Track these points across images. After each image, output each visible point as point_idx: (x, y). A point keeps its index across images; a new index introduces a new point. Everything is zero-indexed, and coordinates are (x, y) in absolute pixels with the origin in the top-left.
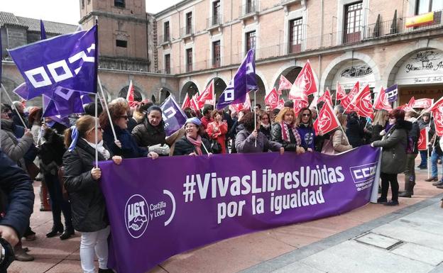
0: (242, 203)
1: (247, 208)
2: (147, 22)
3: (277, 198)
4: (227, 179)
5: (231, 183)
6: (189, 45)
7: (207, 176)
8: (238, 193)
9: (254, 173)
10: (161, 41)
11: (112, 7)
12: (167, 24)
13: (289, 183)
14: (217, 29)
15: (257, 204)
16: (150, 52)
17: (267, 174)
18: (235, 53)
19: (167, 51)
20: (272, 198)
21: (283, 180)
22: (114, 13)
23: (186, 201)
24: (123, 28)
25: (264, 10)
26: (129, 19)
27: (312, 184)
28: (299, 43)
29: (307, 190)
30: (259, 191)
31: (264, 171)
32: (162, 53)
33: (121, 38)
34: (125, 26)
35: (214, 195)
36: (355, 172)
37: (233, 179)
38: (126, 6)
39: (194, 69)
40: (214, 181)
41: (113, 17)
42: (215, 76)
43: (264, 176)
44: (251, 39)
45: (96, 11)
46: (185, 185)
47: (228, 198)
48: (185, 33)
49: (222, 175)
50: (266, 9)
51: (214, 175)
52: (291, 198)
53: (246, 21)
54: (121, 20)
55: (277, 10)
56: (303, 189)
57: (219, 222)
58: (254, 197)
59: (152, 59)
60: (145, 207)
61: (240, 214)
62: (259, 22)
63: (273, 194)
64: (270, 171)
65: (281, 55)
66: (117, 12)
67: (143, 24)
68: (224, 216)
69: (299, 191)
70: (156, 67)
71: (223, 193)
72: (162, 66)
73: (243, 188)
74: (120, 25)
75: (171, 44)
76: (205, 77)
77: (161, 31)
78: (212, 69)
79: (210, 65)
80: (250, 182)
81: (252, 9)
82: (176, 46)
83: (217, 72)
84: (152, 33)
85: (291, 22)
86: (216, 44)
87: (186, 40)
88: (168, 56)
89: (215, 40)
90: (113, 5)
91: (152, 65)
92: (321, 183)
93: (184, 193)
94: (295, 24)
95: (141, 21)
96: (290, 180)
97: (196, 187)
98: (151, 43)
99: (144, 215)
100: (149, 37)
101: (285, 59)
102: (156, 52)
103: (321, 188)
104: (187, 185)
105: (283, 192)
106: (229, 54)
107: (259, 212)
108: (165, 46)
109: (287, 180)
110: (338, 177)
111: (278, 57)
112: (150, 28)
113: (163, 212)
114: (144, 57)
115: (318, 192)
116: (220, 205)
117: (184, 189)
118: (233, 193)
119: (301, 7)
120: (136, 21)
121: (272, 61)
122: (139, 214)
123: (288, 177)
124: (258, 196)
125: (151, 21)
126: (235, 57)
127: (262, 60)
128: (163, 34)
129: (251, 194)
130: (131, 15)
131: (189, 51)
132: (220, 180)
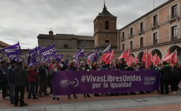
0: (100, 84)
1: (102, 85)
2: (117, 33)
3: (113, 84)
4: (96, 77)
5: (97, 78)
6: (131, 40)
7: (90, 76)
8: (99, 81)
9: (105, 76)
10: (121, 39)
11: (104, 29)
12: (124, 33)
13: (118, 80)
14: (142, 33)
15: (105, 85)
16: (118, 43)
17: (109, 76)
18: (149, 41)
19: (123, 43)
20: (111, 84)
21: (115, 79)
22: (105, 31)
23: (82, 82)
24: (108, 36)
25: (160, 24)
26: (110, 33)
27: (128, 81)
28: (176, 36)
29: (125, 82)
30: (106, 81)
31: (108, 76)
32: (122, 44)
33: (107, 39)
34: (109, 35)
35: (91, 81)
36: (146, 78)
37: (97, 77)
38: (109, 28)
39: (133, 49)
40: (92, 77)
41: (104, 32)
42: (141, 51)
43: (108, 77)
44: (156, 36)
45: (99, 31)
46: (82, 78)
47: (96, 82)
48: (130, 36)
49: (94, 76)
50: (162, 24)
51: (92, 76)
52: (118, 84)
53: (153, 29)
54: (107, 33)
55: (166, 24)
56: (123, 82)
57: (93, 88)
58: (104, 83)
59: (118, 46)
60: (67, 81)
61: (100, 87)
62: (158, 29)
63: (111, 82)
64: (110, 76)
65: (168, 41)
66: (106, 31)
67: (115, 34)
68: (95, 87)
69: (122, 82)
70: (119, 49)
71: (94, 81)
72: (121, 48)
73: (101, 80)
74: (107, 35)
75: (125, 40)
76: (138, 51)
77: (121, 36)
78: (140, 48)
79: (139, 47)
80: (103, 78)
81: (156, 24)
82: (126, 41)
83: (142, 49)
84: (118, 37)
85: (173, 28)
86: (142, 39)
87: (130, 38)
88: (124, 45)
89: (141, 37)
90: (105, 28)
91: (118, 48)
92: (131, 81)
93: (82, 80)
94: (174, 28)
95: (114, 33)
96: (118, 79)
97: (86, 79)
98: (118, 40)
99: (67, 83)
100: (117, 38)
101: (170, 43)
102: (119, 43)
103: (131, 82)
104: (83, 78)
105: (115, 82)
106: (147, 42)
107: (106, 87)
108: (122, 41)
109: (117, 79)
110: (139, 79)
111: (166, 42)
112: (118, 34)
113: (74, 84)
114: (115, 45)
115: (130, 83)
116: (93, 84)
117: (82, 79)
118: (97, 81)
119: (176, 21)
120: (113, 33)
121: (164, 44)
122: (65, 82)
123: (117, 78)
124: (106, 82)
125: (118, 32)
126: (149, 43)
127: (160, 44)
128: (122, 36)
129: (103, 82)
130: (111, 31)
131: (131, 42)
132: (93, 77)
